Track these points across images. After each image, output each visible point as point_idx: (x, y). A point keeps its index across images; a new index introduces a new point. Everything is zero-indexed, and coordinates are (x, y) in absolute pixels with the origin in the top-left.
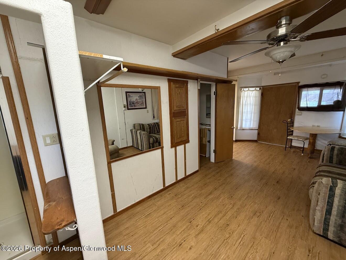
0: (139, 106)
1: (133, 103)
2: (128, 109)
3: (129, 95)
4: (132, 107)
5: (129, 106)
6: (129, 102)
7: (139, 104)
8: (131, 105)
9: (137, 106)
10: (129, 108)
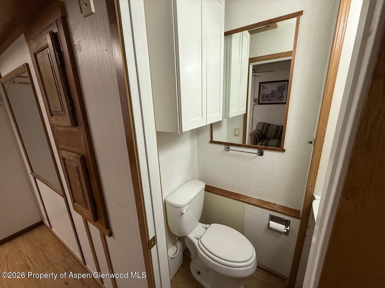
0: (275, 101)
1: (267, 97)
2: (259, 104)
3: (263, 86)
4: (264, 101)
5: (260, 101)
6: (262, 95)
7: (275, 97)
8: (263, 99)
9: (273, 101)
10: (260, 102)
